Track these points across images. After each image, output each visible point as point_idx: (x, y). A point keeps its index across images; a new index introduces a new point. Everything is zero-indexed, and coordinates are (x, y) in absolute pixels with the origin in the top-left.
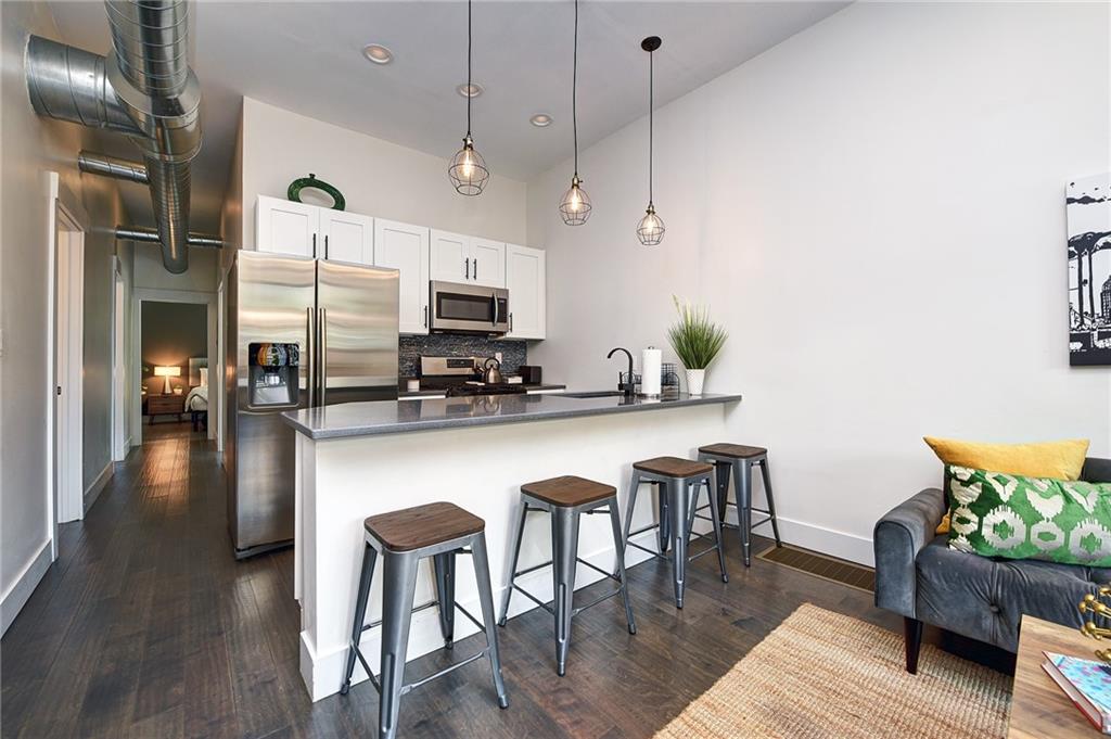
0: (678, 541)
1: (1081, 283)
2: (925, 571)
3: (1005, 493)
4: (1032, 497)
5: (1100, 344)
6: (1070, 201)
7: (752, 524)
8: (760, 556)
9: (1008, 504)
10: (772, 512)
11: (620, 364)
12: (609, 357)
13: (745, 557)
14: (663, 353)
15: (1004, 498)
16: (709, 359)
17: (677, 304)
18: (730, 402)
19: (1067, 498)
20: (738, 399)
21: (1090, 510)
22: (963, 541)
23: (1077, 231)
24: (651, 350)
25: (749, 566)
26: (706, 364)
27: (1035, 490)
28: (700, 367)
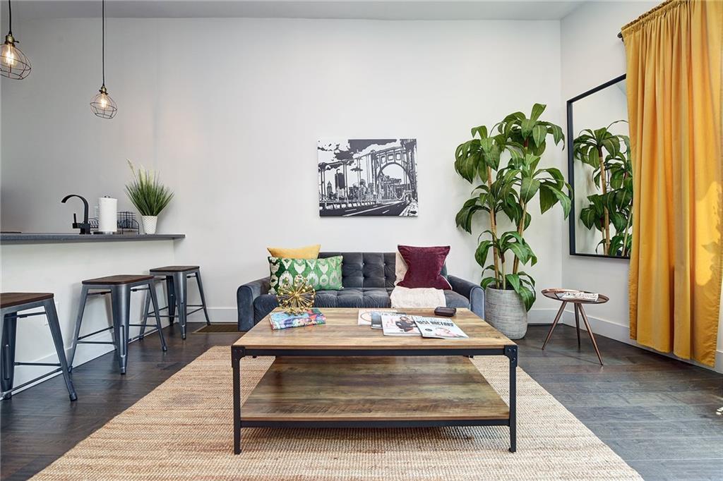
0: (121, 328)
1: (322, 182)
2: (256, 306)
3: (287, 266)
4: (296, 266)
5: (327, 208)
6: (319, 148)
7: (188, 312)
8: (195, 332)
9: (288, 270)
10: (204, 305)
11: (76, 207)
12: (64, 201)
13: (182, 333)
14: (118, 202)
15: (287, 268)
16: (160, 209)
17: (132, 167)
18: (176, 238)
19: (307, 265)
20: (182, 237)
21: (312, 268)
22: (273, 290)
23: (321, 161)
24: (107, 199)
25: (185, 339)
26: (158, 213)
27: (297, 263)
28: (152, 214)
